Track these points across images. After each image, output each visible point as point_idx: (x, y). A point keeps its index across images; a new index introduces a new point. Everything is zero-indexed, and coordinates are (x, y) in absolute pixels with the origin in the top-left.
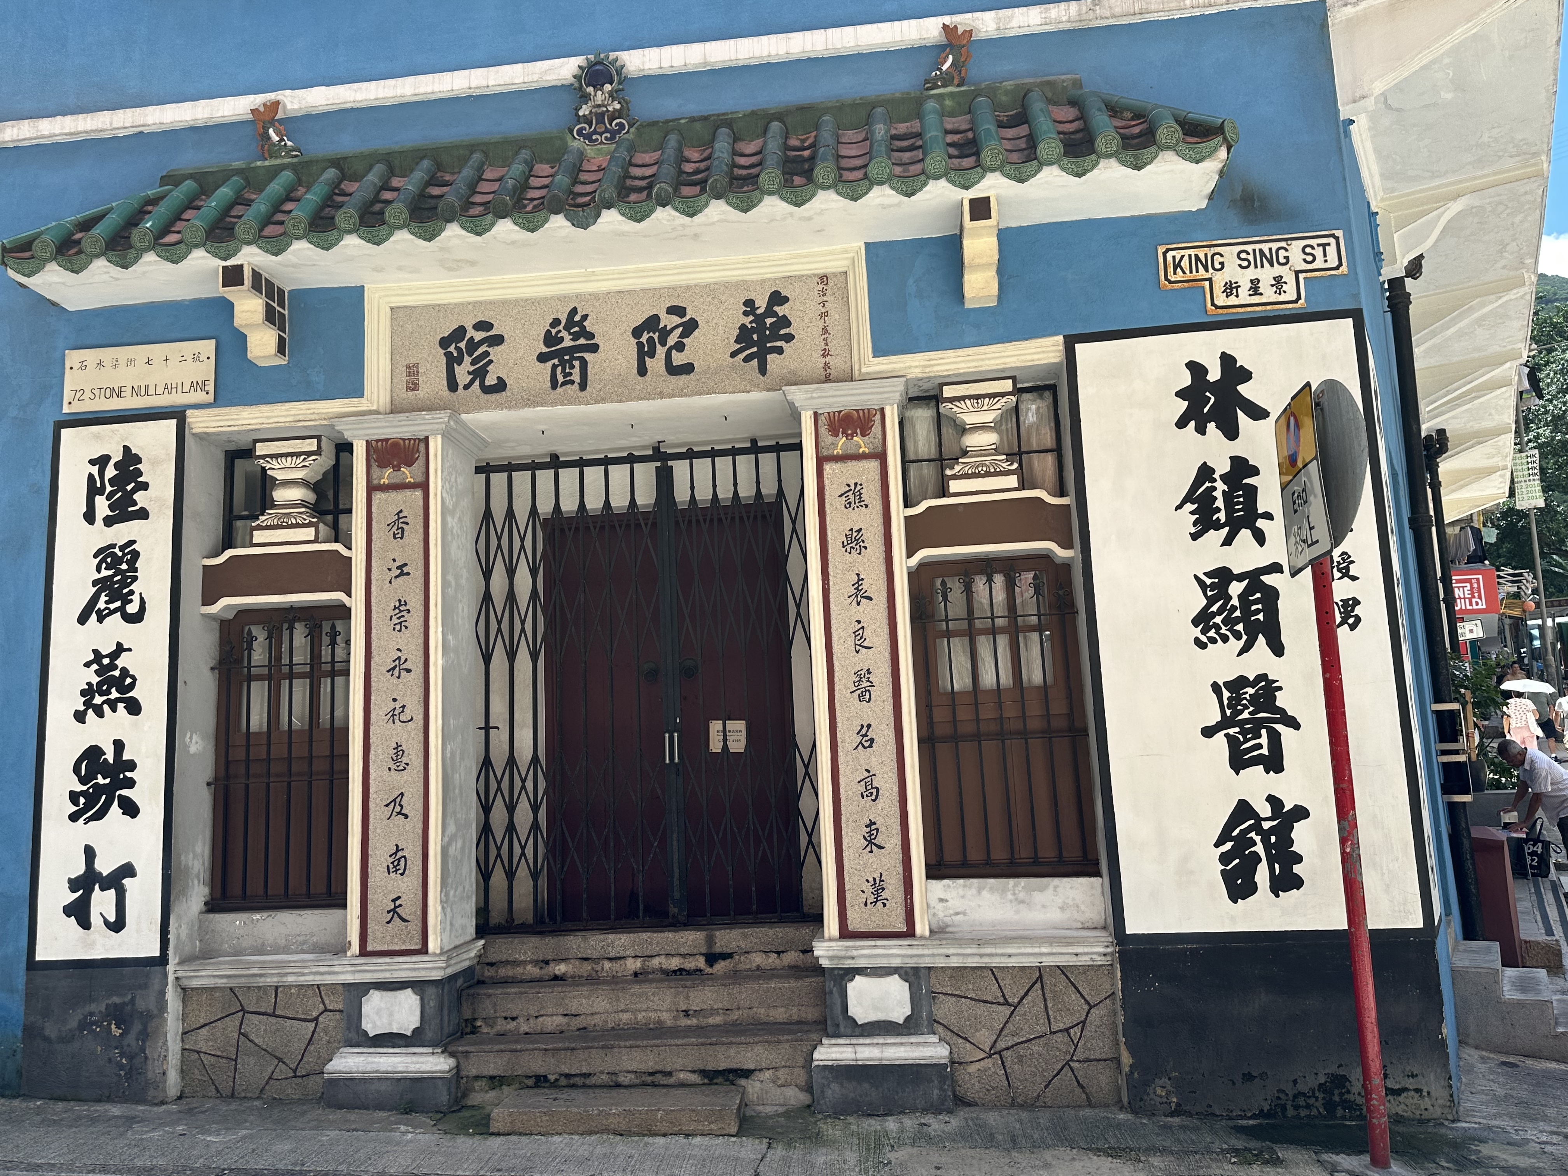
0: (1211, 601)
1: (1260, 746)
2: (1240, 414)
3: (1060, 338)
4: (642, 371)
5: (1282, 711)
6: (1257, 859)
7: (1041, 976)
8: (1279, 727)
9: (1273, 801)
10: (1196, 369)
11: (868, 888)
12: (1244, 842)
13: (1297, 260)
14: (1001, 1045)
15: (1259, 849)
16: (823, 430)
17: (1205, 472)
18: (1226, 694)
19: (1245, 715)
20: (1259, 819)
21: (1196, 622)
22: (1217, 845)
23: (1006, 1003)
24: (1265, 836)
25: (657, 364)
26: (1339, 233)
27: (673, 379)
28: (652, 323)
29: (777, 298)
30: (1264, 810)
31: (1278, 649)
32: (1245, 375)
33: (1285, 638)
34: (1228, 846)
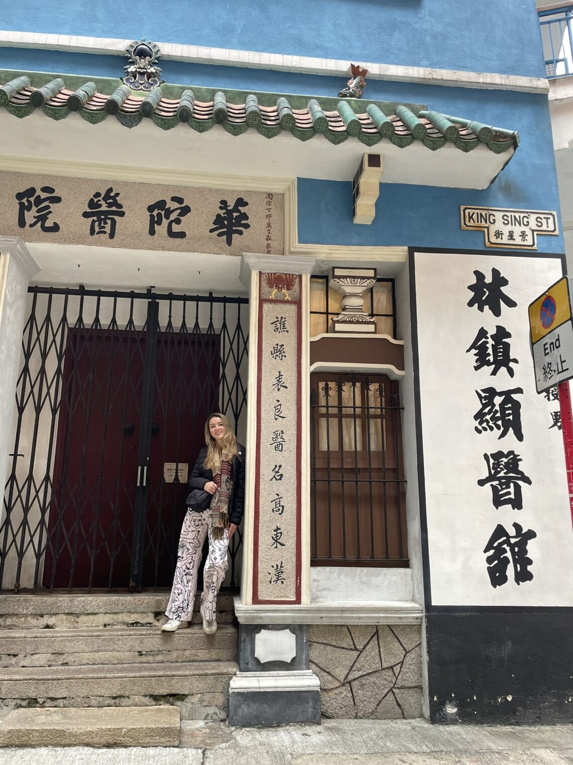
0: (484, 406)
1: (509, 493)
2: (502, 303)
3: (406, 248)
4: (152, 232)
5: (522, 473)
6: (507, 561)
7: (377, 632)
8: (520, 483)
9: (517, 527)
10: (479, 275)
11: (273, 571)
12: (500, 551)
13: (533, 224)
14: (350, 677)
15: (509, 555)
16: (264, 283)
17: (482, 333)
18: (492, 461)
19: (502, 474)
20: (509, 537)
21: (476, 417)
22: (485, 551)
23: (356, 649)
24: (512, 546)
25: (161, 229)
26: (554, 213)
27: (172, 240)
28: (161, 204)
29: (241, 202)
30: (512, 532)
31: (520, 437)
32: (505, 282)
33: (524, 431)
34: (492, 552)
